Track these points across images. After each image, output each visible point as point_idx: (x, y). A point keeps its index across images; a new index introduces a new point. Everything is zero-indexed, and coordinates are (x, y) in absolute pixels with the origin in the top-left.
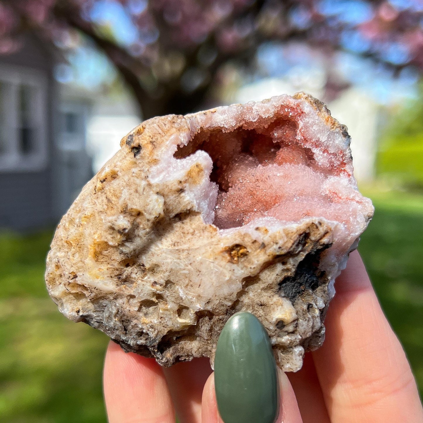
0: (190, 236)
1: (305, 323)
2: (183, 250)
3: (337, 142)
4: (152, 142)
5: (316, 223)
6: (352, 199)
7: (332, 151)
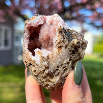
0: (53, 58)
1: (79, 37)
2: (56, 60)
3: (39, 18)
4: (30, 61)
5: (58, 29)
6: (53, 18)
7: (40, 20)
